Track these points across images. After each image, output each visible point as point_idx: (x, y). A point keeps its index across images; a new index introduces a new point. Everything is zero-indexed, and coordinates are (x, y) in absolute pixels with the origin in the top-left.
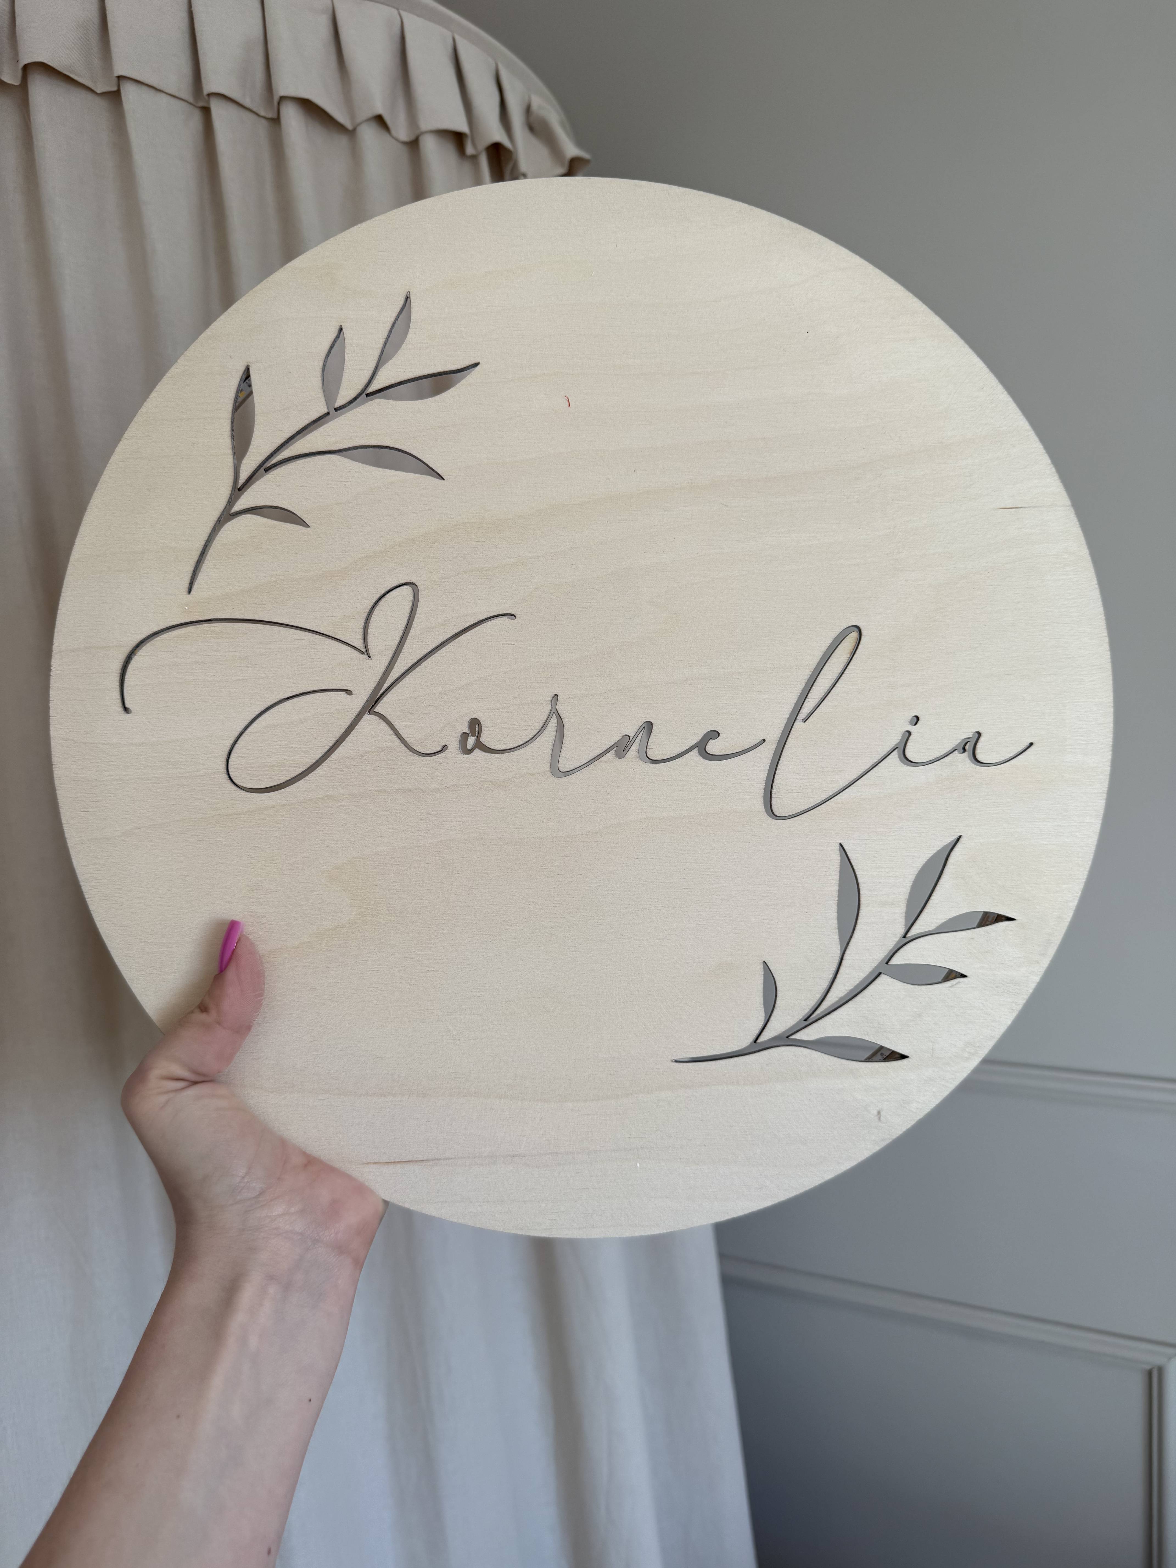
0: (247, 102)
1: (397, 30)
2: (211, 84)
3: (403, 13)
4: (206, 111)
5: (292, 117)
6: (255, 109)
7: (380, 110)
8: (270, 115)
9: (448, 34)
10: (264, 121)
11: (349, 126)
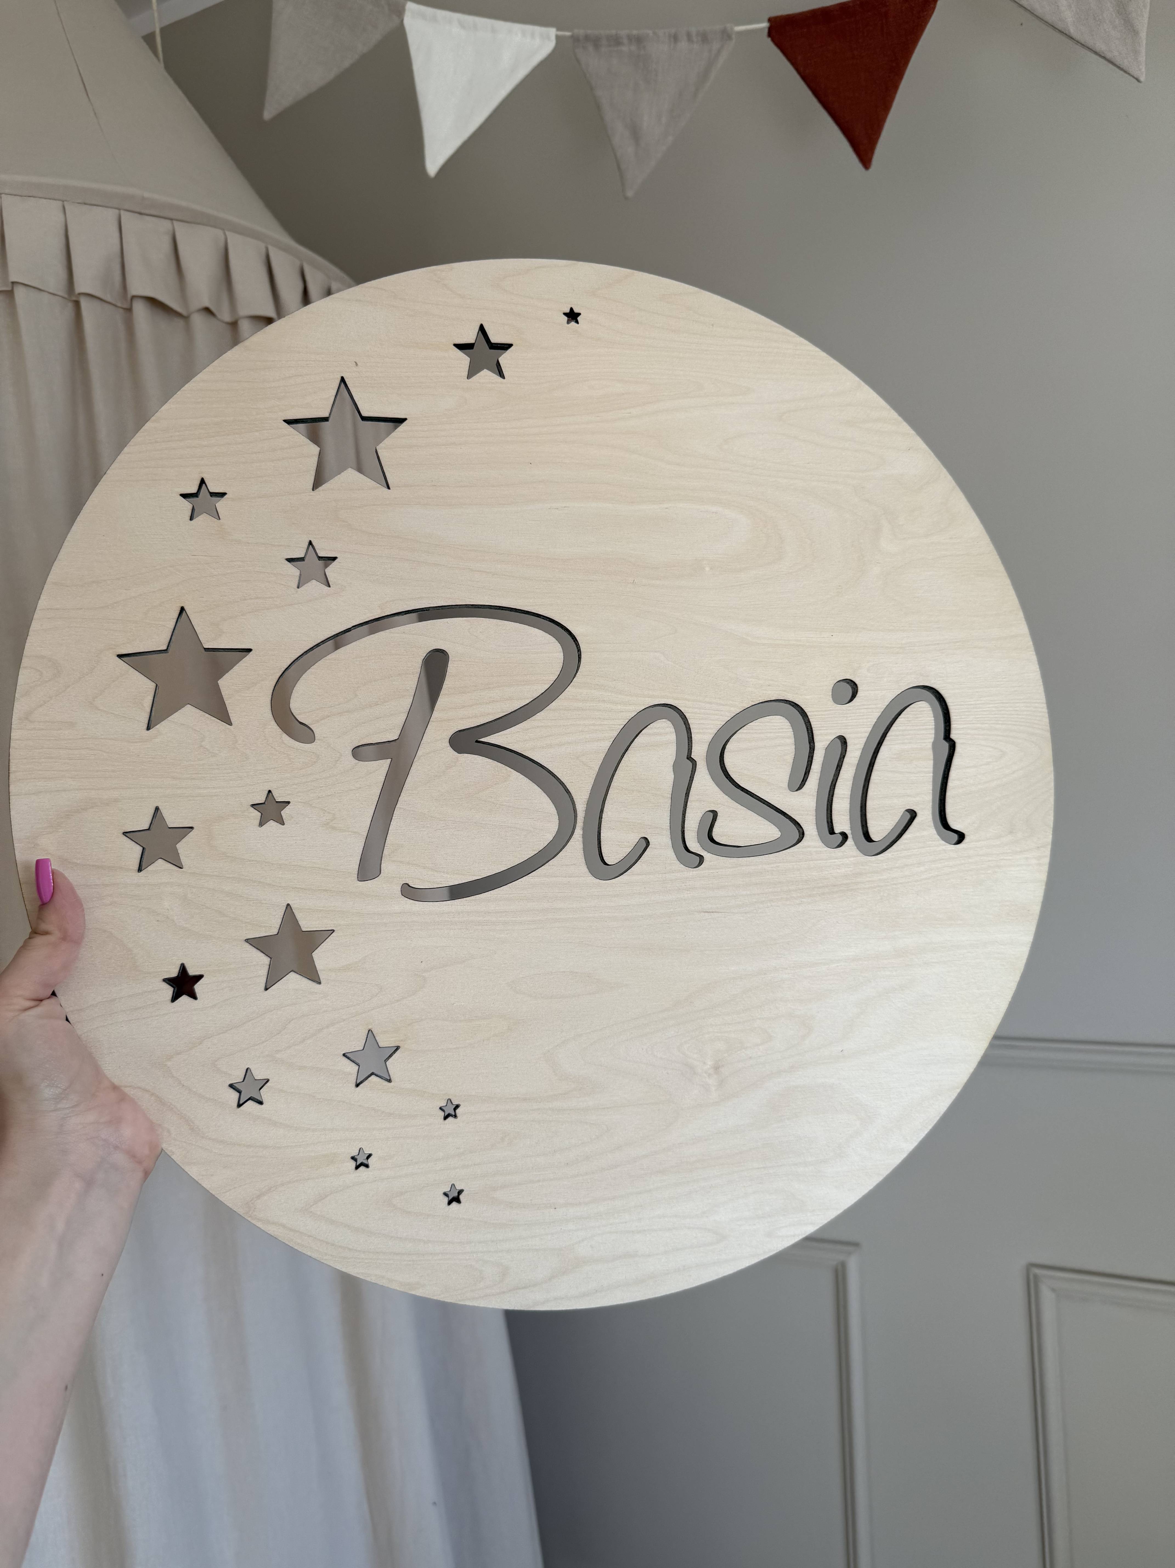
0: (108, 298)
1: (222, 244)
2: (82, 286)
3: (227, 233)
4: (77, 304)
5: (140, 309)
6: (114, 302)
7: (207, 304)
8: (125, 306)
9: (262, 246)
10: (121, 311)
11: (184, 313)
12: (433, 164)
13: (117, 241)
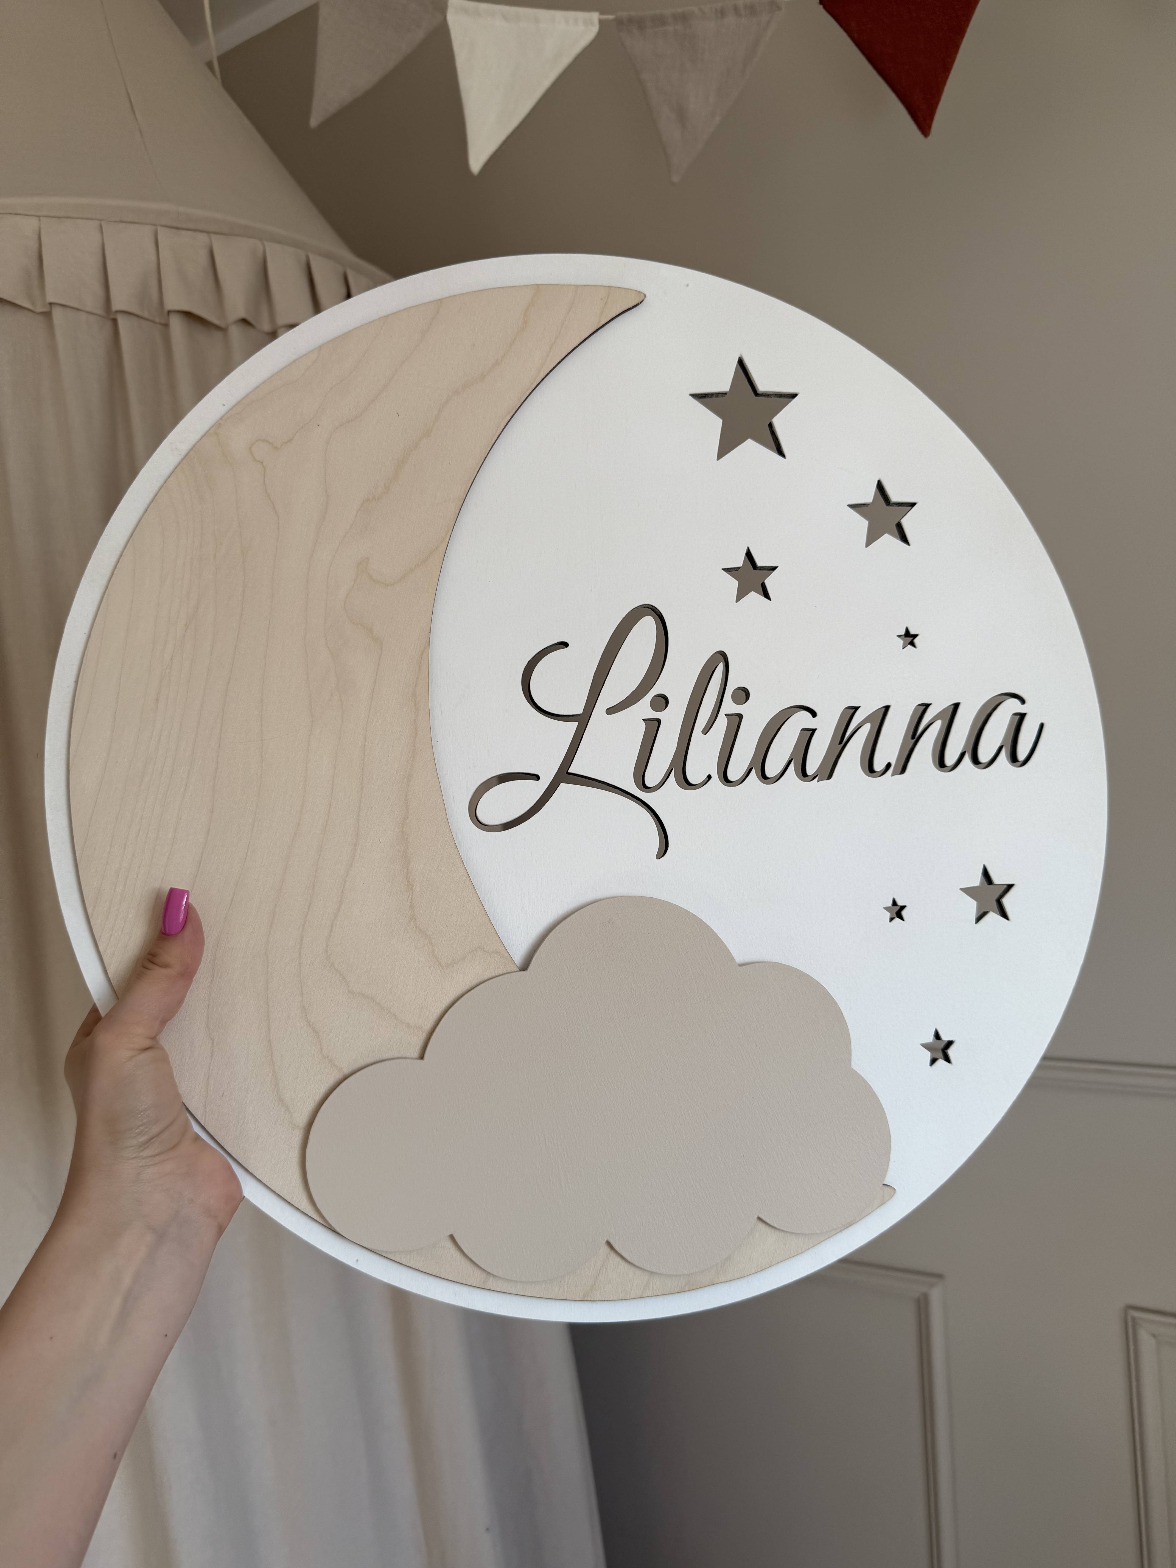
0: (145, 314)
1: (260, 255)
2: (118, 304)
3: (265, 243)
4: (115, 321)
5: (176, 324)
6: (151, 318)
7: (243, 316)
8: (163, 321)
9: (302, 254)
10: (158, 327)
11: (223, 325)
12: (477, 161)
13: (153, 258)
